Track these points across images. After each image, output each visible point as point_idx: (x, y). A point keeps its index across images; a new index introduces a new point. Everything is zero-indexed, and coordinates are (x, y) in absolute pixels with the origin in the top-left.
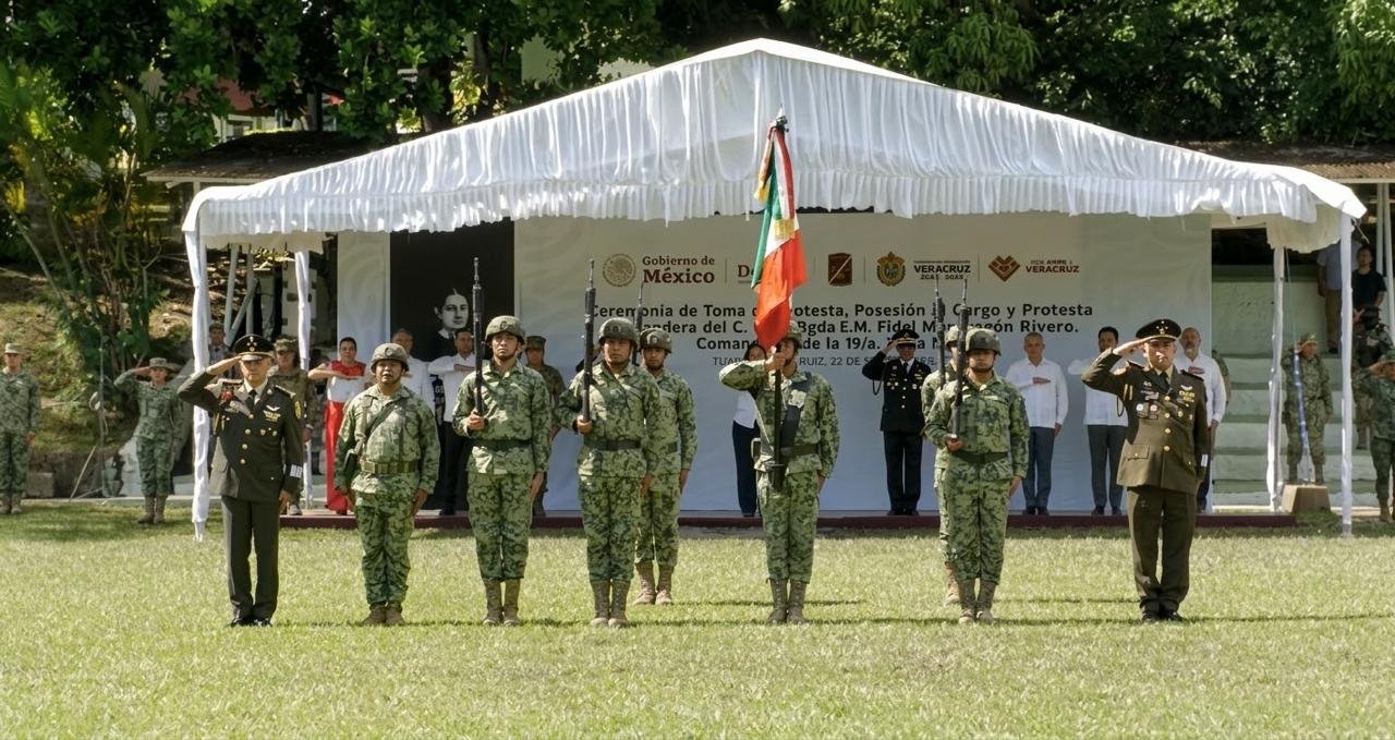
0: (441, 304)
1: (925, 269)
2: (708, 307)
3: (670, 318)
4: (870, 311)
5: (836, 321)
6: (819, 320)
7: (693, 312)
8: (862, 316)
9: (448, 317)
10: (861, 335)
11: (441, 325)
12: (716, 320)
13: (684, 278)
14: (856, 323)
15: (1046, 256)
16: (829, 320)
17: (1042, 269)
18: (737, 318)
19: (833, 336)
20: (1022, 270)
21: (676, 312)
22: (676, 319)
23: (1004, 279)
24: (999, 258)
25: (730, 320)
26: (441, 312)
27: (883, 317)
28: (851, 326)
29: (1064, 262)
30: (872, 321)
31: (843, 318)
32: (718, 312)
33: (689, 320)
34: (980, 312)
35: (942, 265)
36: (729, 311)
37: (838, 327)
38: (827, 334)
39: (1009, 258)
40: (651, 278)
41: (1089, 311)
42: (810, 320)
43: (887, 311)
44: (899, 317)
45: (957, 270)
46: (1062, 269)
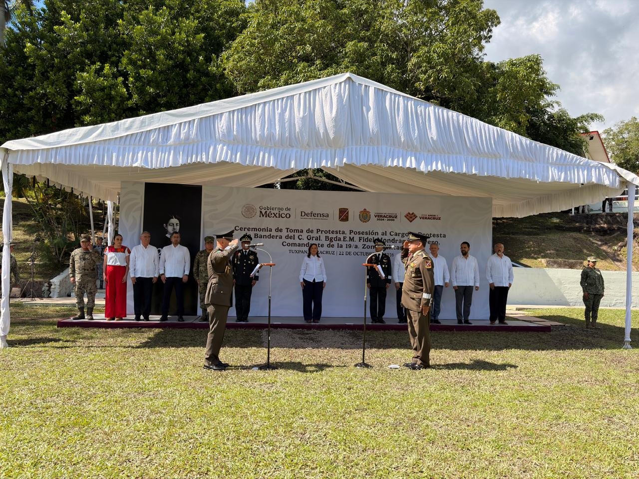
0: (167, 222)
1: (380, 217)
2: (288, 229)
3: (270, 233)
4: (355, 233)
5: (342, 236)
6: (334, 236)
7: (281, 230)
8: (352, 235)
9: (170, 229)
10: (352, 243)
11: (167, 232)
12: (291, 234)
13: (277, 215)
14: (350, 238)
15: (427, 213)
16: (339, 236)
17: (426, 218)
18: (300, 234)
19: (340, 243)
20: (418, 218)
21: (273, 230)
22: (274, 233)
23: (411, 221)
24: (409, 213)
25: (297, 235)
26: (167, 226)
27: (361, 236)
28: (348, 239)
29: (435, 216)
30: (357, 237)
31: (344, 235)
32: (291, 231)
33: (279, 234)
34: (400, 235)
35: (385, 215)
36: (297, 231)
37: (342, 239)
38: (338, 242)
39: (413, 213)
40: (263, 216)
41: (445, 236)
42: (330, 236)
43: (363, 233)
44: (368, 236)
45: (392, 217)
46: (434, 219)
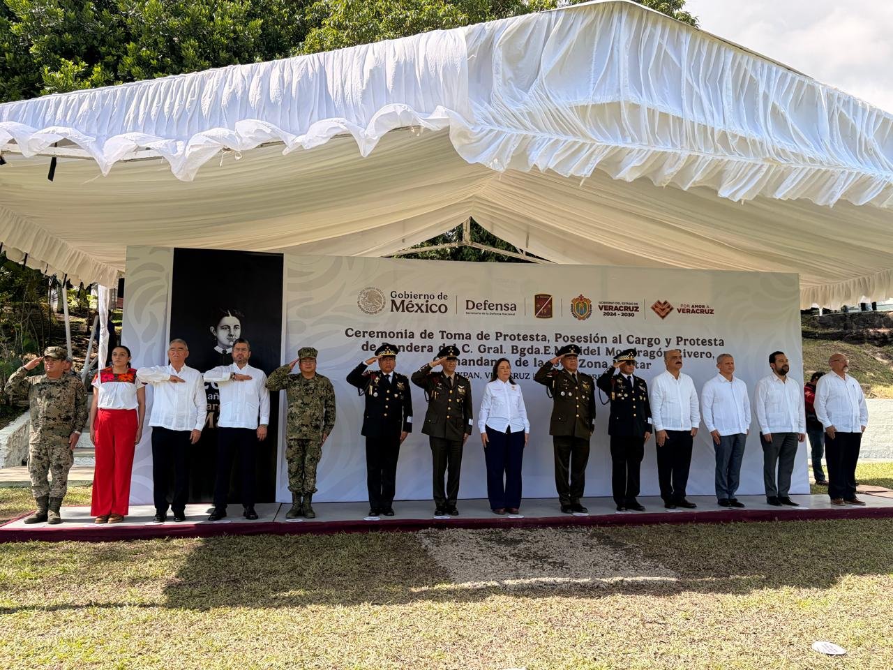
0: (216, 322)
1: (608, 309)
2: (442, 333)
3: (411, 340)
4: (566, 339)
5: (540, 345)
6: (527, 344)
7: (431, 336)
11: (215, 341)
13: (424, 308)
15: (691, 302)
16: (536, 344)
17: (688, 311)
18: (466, 341)
19: (539, 357)
20: (675, 312)
21: (417, 335)
22: (417, 341)
23: (663, 317)
24: (659, 302)
26: (216, 330)
28: (552, 350)
29: (703, 306)
31: (546, 343)
32: (450, 336)
33: (427, 342)
34: (646, 342)
35: (618, 306)
36: (460, 336)
37: (542, 350)
38: (534, 356)
39: (665, 303)
40: (398, 309)
41: (722, 344)
42: (521, 344)
43: (578, 339)
44: (588, 344)
45: (629, 310)
46: (702, 312)
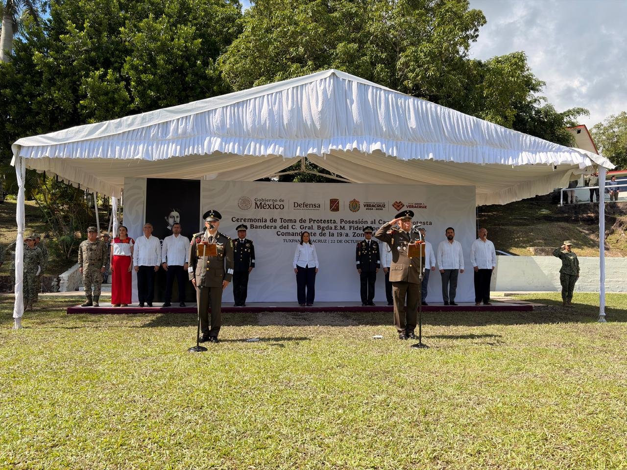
0: (168, 215)
1: (369, 206)
2: (281, 219)
3: (265, 223)
4: (346, 222)
5: (333, 225)
6: (326, 225)
7: (275, 221)
8: (343, 224)
9: (171, 221)
10: (342, 231)
11: (168, 224)
12: (285, 224)
13: (272, 207)
14: (341, 226)
15: (414, 202)
17: (413, 207)
18: (293, 224)
19: (332, 231)
21: (268, 221)
22: (268, 224)
23: (398, 210)
24: (396, 202)
25: (290, 225)
26: (168, 218)
27: (351, 224)
28: (339, 228)
29: (421, 204)
30: (347, 226)
31: (336, 225)
32: (285, 221)
33: (274, 224)
35: (374, 205)
36: (291, 221)
37: (333, 228)
38: (329, 231)
39: (400, 202)
40: (258, 207)
41: (431, 224)
42: (322, 225)
43: (353, 222)
44: (358, 224)
45: (380, 207)
46: (420, 207)
